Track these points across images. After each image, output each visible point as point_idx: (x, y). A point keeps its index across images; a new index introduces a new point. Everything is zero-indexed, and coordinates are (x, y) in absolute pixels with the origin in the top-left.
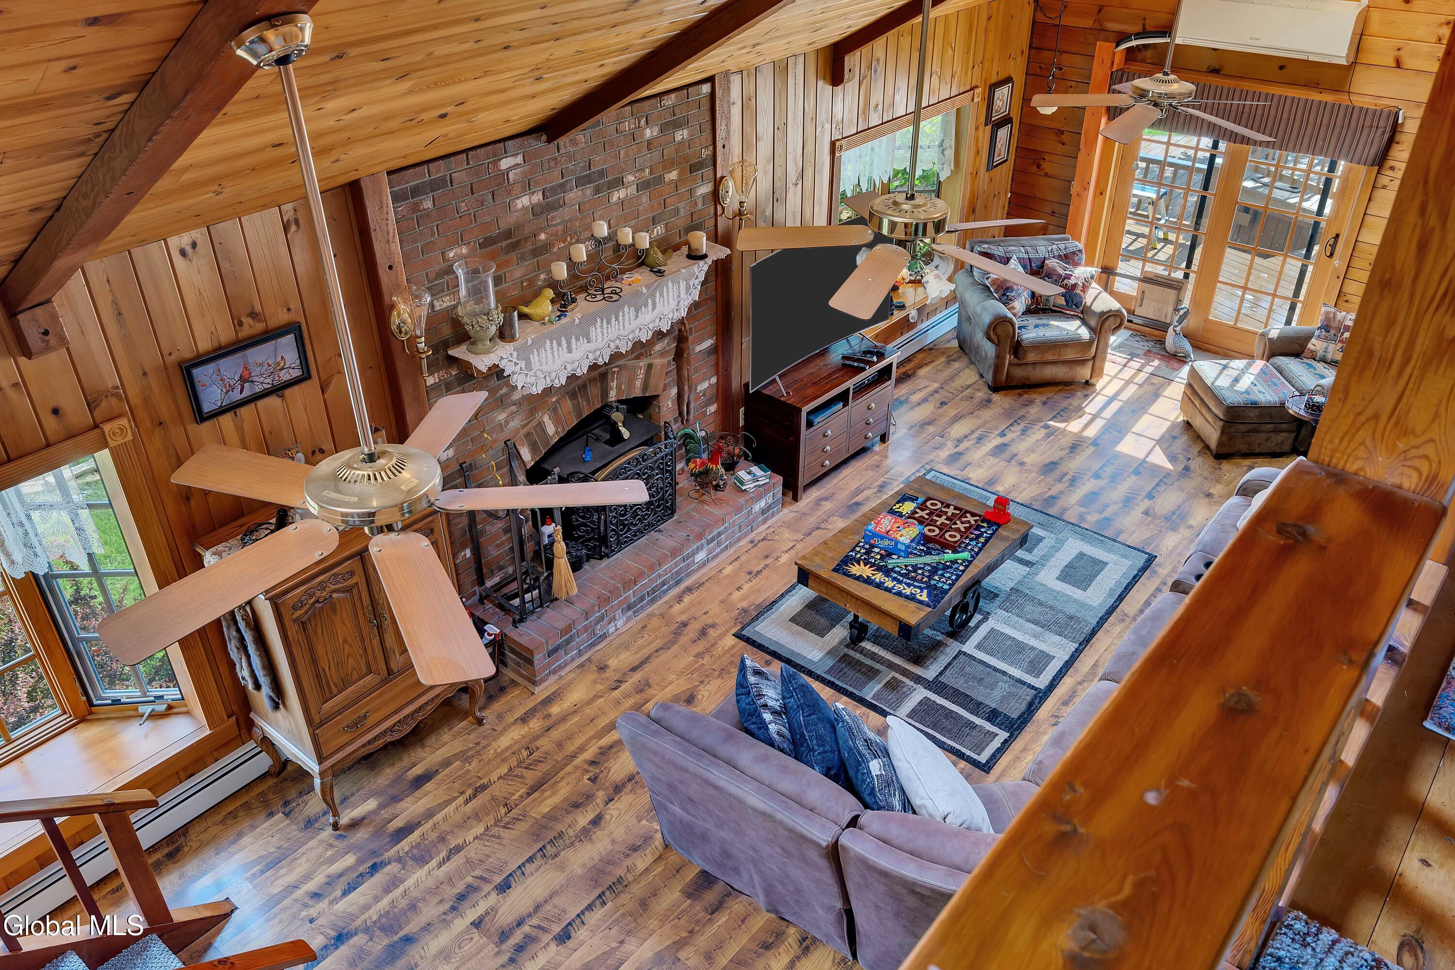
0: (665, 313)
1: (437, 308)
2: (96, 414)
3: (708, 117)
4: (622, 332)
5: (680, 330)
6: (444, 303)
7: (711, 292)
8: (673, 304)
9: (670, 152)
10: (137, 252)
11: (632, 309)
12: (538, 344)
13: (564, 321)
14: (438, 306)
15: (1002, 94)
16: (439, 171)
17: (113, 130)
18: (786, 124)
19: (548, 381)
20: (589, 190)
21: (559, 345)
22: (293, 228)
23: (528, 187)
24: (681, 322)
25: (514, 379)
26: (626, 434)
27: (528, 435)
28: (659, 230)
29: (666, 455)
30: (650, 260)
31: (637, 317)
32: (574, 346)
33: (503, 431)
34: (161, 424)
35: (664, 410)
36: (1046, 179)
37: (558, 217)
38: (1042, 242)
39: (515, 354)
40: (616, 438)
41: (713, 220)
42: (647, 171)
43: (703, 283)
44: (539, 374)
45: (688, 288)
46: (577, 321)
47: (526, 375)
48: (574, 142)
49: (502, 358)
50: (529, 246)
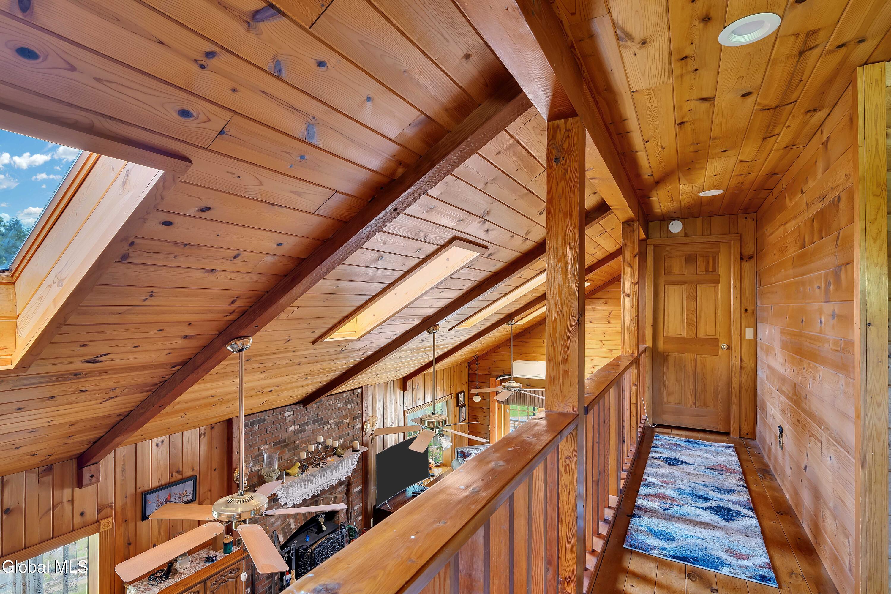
0: (343, 473)
1: (253, 470)
2: (99, 515)
3: (360, 400)
4: (326, 481)
5: (349, 481)
6: (256, 468)
7: (360, 467)
8: (346, 469)
9: (346, 412)
10: (139, 444)
11: (330, 471)
12: (293, 485)
13: (303, 475)
14: (254, 469)
15: (461, 396)
16: (262, 416)
17: (166, 381)
18: (387, 404)
19: (295, 502)
20: (316, 425)
21: (301, 485)
22: (203, 436)
23: (294, 423)
24: (349, 477)
25: (281, 500)
26: (324, 528)
27: (283, 528)
28: (342, 441)
29: (341, 536)
30: (337, 453)
31: (332, 474)
32: (306, 486)
33: (273, 527)
34: (126, 521)
35: (340, 518)
36: (480, 425)
37: (304, 435)
38: (482, 447)
39: (283, 489)
40: (320, 530)
41: (362, 438)
42: (338, 419)
43: (358, 462)
44: (292, 498)
45: (352, 463)
46: (309, 475)
47: (286, 498)
48: (312, 407)
49: (277, 490)
50: (292, 446)
